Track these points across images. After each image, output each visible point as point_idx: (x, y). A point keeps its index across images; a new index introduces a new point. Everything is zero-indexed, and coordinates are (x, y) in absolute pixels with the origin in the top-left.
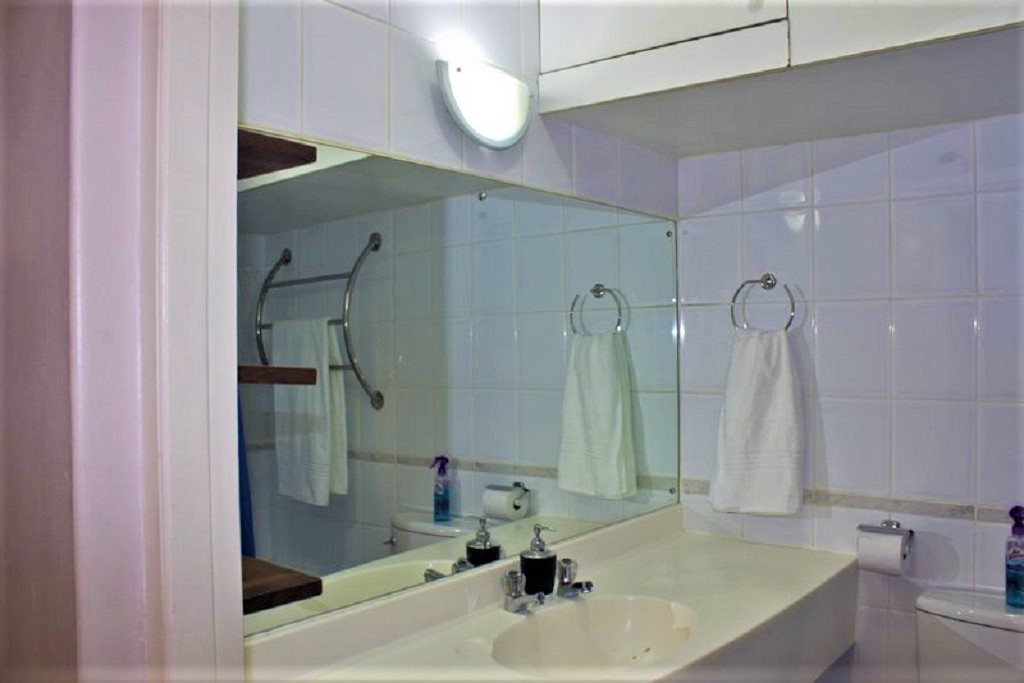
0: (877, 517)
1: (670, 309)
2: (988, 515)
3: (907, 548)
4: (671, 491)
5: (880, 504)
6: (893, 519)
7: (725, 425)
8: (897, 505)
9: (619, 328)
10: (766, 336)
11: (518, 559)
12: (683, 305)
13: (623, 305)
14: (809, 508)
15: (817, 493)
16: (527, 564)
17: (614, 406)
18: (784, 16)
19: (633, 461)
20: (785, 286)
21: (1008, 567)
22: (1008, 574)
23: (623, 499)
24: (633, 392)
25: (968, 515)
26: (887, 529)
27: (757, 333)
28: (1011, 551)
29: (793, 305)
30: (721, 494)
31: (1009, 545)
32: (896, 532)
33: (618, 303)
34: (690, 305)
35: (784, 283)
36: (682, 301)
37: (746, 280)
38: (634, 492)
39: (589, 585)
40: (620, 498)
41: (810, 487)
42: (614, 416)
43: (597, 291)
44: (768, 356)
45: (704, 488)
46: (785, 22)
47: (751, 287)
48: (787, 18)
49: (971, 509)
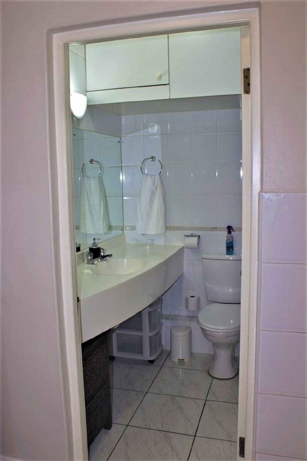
0: (189, 233)
1: (119, 168)
2: (221, 229)
3: (199, 241)
4: (122, 230)
5: (190, 229)
6: (194, 233)
7: (140, 206)
8: (195, 229)
9: (100, 176)
10: (153, 177)
11: (89, 249)
12: (123, 166)
13: (101, 167)
14: (167, 232)
15: (170, 227)
16: (91, 250)
17: (101, 202)
18: (168, 83)
19: (107, 221)
20: (159, 161)
21: (227, 243)
22: (227, 245)
23: (105, 234)
24: (106, 197)
25: (216, 230)
26: (192, 236)
27: (150, 176)
28: (227, 239)
29: (162, 167)
30: (140, 230)
31: (227, 237)
32: (195, 236)
33: (100, 166)
34: (126, 166)
35: (158, 159)
36: (123, 165)
37: (145, 158)
38: (108, 232)
39: (111, 255)
40: (104, 233)
41: (168, 225)
42: (101, 205)
43: (91, 161)
44: (154, 183)
45: (133, 228)
46: (168, 85)
47: (147, 160)
48: (169, 84)
49: (216, 228)
